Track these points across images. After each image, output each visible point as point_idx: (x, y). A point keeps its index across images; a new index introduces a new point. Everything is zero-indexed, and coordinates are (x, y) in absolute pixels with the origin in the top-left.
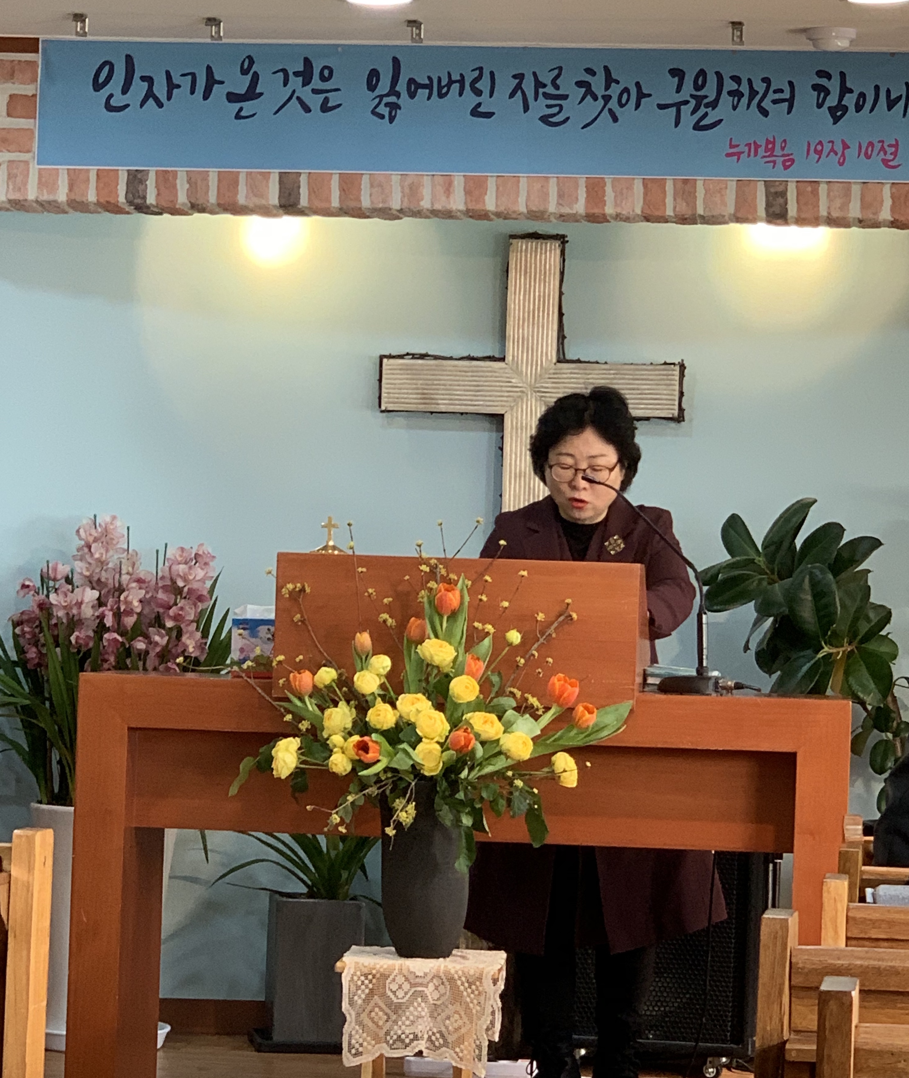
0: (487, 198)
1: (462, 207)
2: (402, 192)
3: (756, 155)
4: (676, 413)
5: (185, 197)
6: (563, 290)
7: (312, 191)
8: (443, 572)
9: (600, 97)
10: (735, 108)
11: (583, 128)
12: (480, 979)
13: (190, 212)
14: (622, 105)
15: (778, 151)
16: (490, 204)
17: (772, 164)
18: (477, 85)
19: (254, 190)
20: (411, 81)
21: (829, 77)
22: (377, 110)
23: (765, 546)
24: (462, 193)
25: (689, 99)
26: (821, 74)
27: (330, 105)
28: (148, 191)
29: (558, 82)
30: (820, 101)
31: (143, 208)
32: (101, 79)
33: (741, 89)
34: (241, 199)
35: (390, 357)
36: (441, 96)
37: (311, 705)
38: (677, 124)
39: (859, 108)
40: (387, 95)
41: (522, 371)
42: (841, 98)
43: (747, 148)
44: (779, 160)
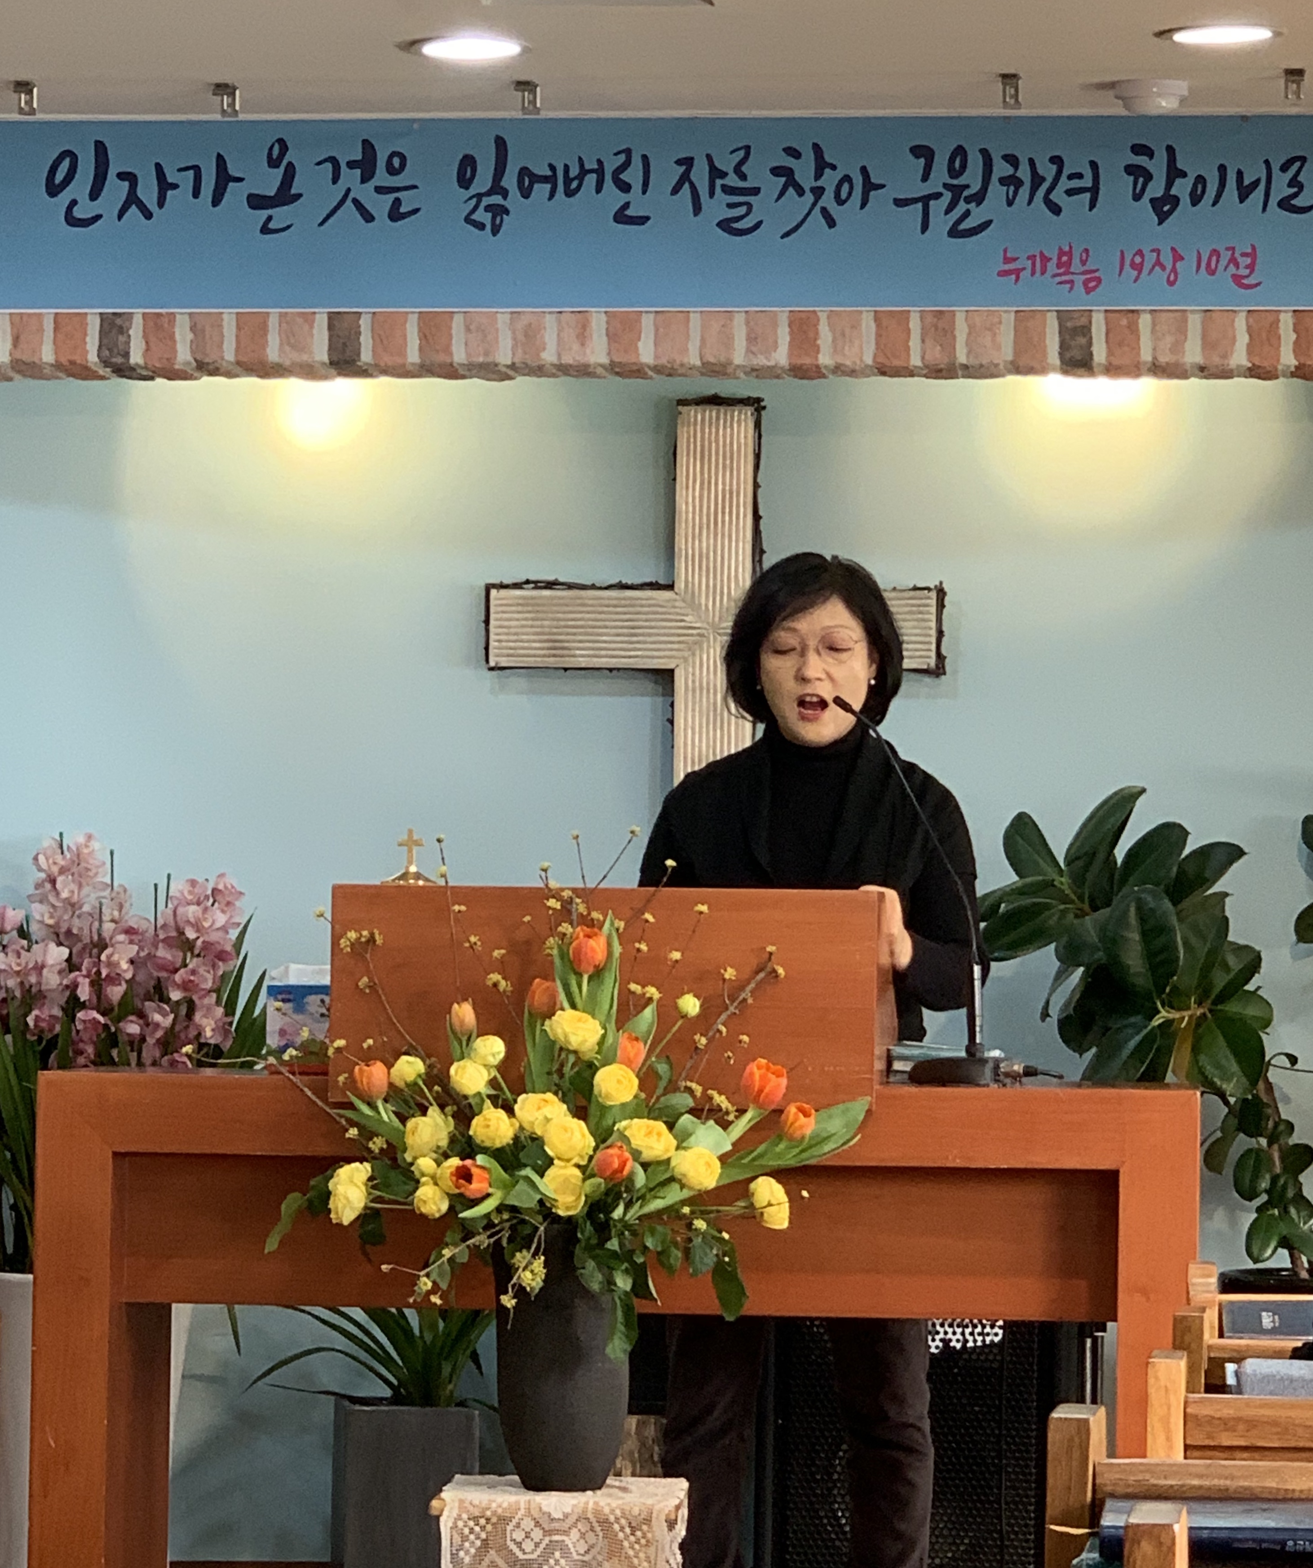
0: (640, 344)
1: (604, 360)
2: (514, 339)
3: (1043, 272)
4: (932, 662)
5: (189, 353)
6: (759, 480)
7: (377, 340)
8: (582, 909)
9: (807, 189)
10: (1010, 203)
11: (782, 237)
12: (648, 1521)
13: (196, 374)
14: (840, 202)
15: (1076, 266)
16: (646, 354)
17: (1068, 286)
18: (621, 176)
19: (291, 339)
20: (524, 172)
21: (1149, 153)
22: (474, 217)
23: (1069, 861)
24: (605, 339)
25: (941, 189)
26: (1139, 149)
27: (402, 210)
28: (132, 344)
29: (744, 169)
30: (1138, 191)
31: (125, 371)
32: (59, 177)
33: (1018, 174)
34: (273, 354)
35: (502, 586)
36: (569, 193)
37: (386, 1113)
38: (925, 227)
39: (1196, 199)
40: (489, 193)
41: (700, 604)
42: (1169, 184)
43: (1030, 262)
44: (1079, 280)
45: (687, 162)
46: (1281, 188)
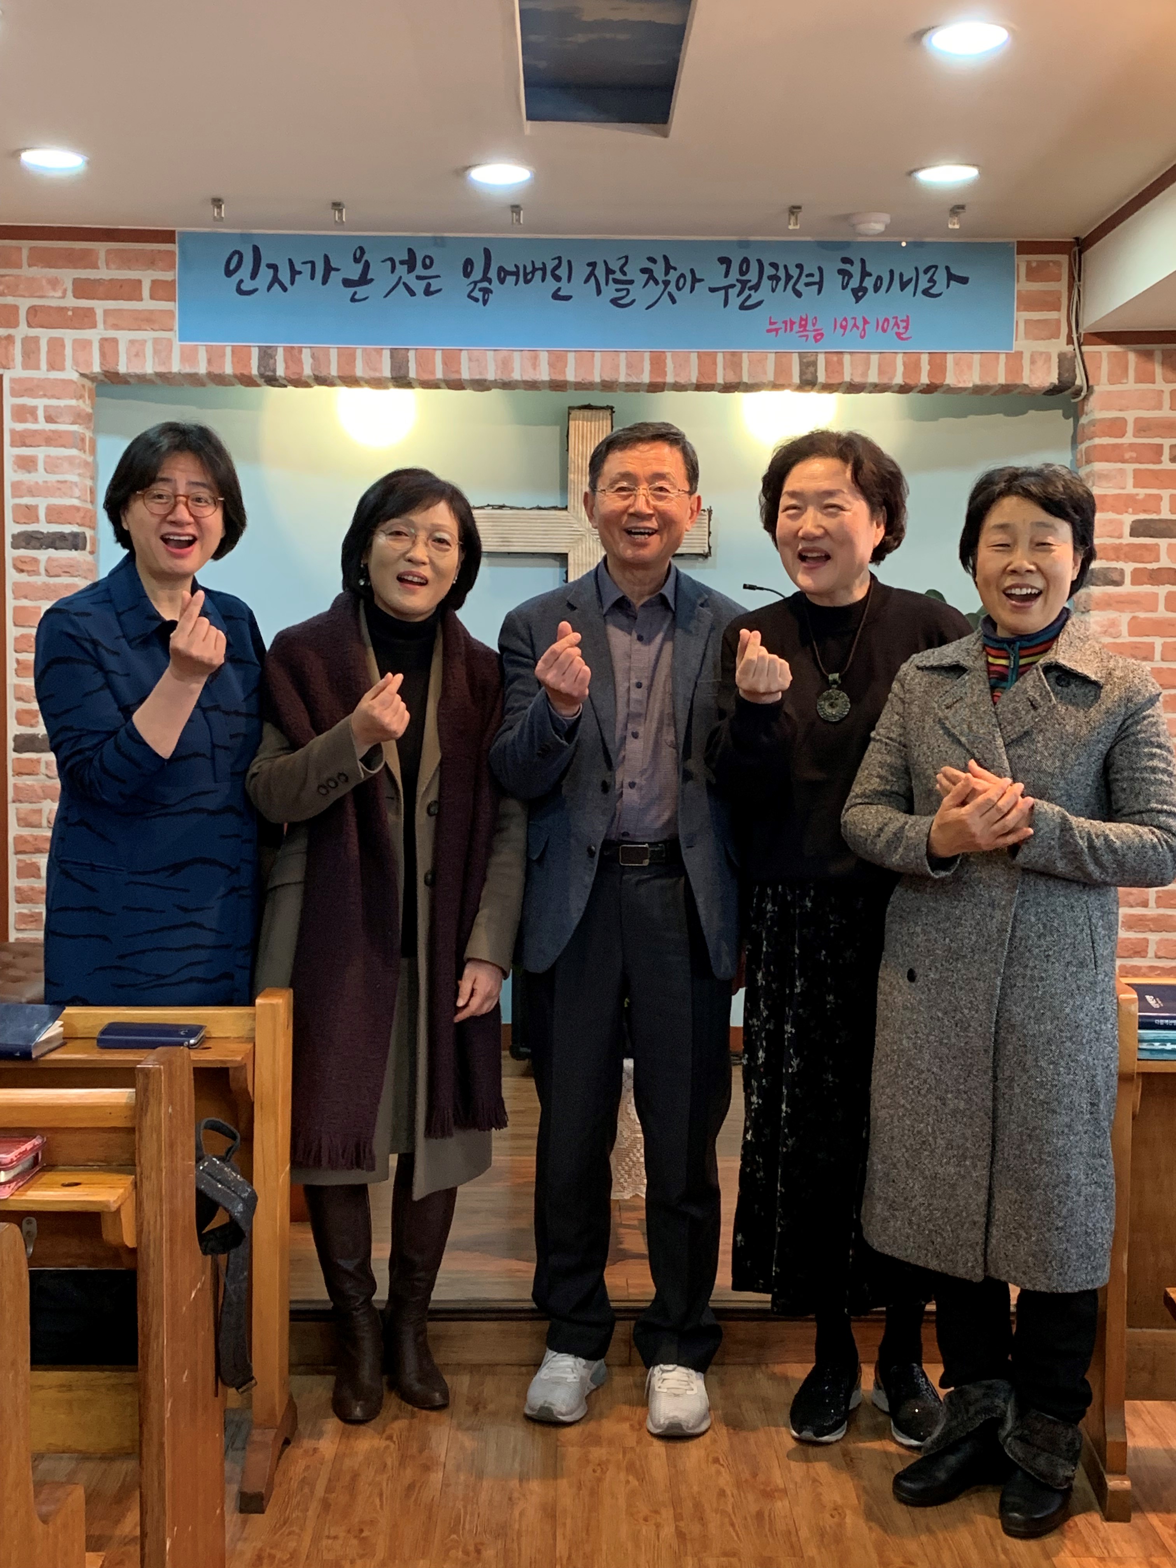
0: (567, 370)
1: (546, 379)
2: (496, 365)
4: (707, 550)
5: (310, 371)
7: (419, 364)
9: (661, 281)
10: (773, 290)
11: (646, 309)
13: (311, 384)
14: (679, 289)
15: (810, 327)
16: (571, 376)
17: (805, 338)
18: (556, 272)
19: (369, 364)
20: (501, 269)
21: (852, 263)
22: (473, 294)
24: (547, 366)
25: (735, 282)
26: (845, 260)
27: (432, 289)
28: (277, 365)
29: (625, 269)
30: (845, 284)
31: (272, 381)
32: (232, 267)
33: (778, 274)
34: (359, 372)
36: (527, 282)
38: (726, 303)
39: (877, 289)
40: (481, 281)
41: (580, 518)
42: (862, 281)
43: (783, 326)
44: (811, 335)
45: (593, 265)
46: (924, 284)
